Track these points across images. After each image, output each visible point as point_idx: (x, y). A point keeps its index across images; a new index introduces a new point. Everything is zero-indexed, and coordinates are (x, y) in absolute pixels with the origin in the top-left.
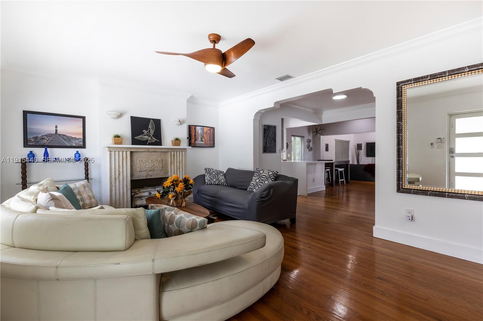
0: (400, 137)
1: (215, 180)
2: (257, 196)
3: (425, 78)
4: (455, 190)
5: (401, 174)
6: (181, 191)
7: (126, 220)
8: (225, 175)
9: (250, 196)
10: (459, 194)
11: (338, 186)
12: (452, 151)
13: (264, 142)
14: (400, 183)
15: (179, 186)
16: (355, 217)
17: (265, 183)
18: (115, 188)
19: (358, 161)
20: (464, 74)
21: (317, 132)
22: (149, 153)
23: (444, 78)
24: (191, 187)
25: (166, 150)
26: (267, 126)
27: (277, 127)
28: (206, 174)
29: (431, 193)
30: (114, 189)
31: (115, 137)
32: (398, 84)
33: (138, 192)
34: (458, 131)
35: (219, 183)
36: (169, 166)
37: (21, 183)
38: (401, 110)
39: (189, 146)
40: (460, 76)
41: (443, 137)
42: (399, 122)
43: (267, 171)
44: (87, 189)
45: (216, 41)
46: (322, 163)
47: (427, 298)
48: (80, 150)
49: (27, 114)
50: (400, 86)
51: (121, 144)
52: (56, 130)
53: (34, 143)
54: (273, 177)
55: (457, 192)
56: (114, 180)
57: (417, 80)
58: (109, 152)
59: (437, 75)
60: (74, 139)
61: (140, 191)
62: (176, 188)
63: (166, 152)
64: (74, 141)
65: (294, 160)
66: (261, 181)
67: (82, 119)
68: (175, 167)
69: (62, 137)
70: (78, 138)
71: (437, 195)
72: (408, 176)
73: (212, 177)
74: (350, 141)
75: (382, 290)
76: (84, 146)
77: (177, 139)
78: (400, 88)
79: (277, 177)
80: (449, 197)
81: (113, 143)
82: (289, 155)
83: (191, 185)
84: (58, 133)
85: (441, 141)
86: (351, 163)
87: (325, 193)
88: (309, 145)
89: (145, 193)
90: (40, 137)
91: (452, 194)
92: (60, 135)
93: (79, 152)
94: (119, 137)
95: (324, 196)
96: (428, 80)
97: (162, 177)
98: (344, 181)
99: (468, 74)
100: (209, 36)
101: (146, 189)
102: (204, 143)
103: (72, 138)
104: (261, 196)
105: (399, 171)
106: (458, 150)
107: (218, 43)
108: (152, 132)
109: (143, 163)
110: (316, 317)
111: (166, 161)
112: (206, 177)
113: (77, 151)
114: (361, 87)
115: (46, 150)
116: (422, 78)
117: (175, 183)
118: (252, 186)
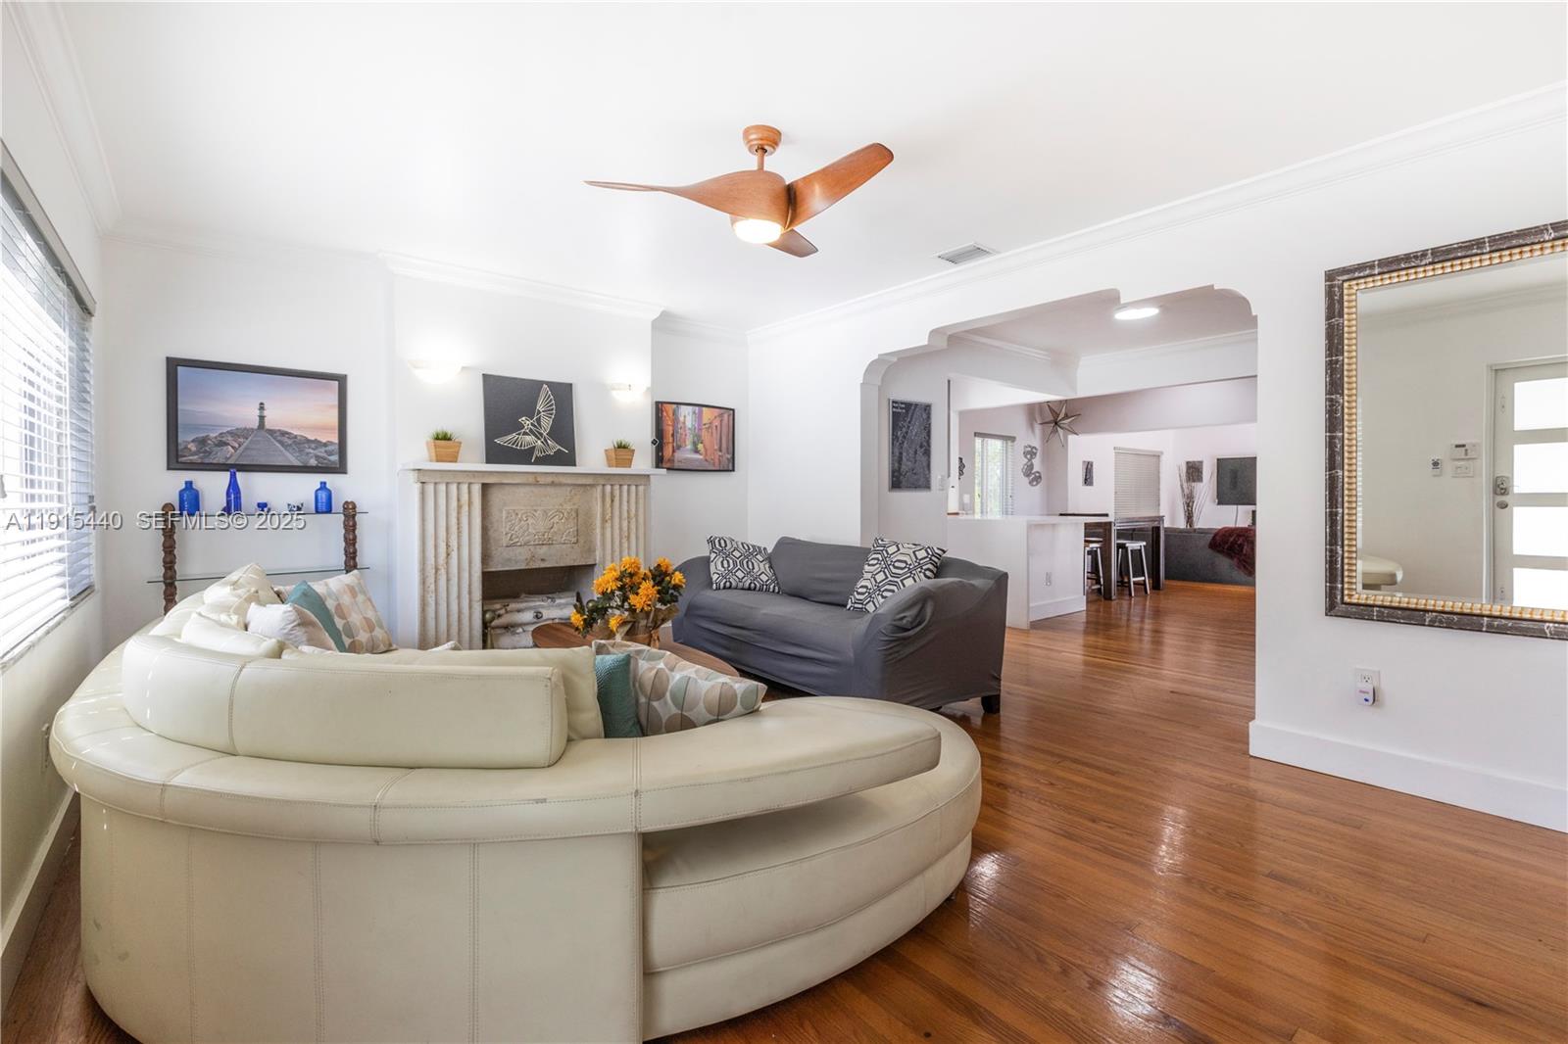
0: (1337, 441)
1: (740, 574)
2: (885, 625)
3: (1416, 257)
4: (1512, 607)
5: (1339, 559)
6: (649, 605)
7: (550, 679)
8: (769, 559)
9: (860, 626)
10: (1524, 622)
11: (1127, 598)
12: (1501, 488)
13: (893, 457)
14: (1336, 588)
15: (640, 591)
16: (1188, 695)
17: (904, 586)
18: (436, 596)
19: (1189, 518)
20: (1542, 249)
21: (1056, 423)
22: (536, 490)
23: (1478, 258)
24: (675, 593)
25: (589, 481)
26: (903, 406)
27: (933, 408)
28: (713, 556)
29: (1436, 617)
30: (431, 601)
31: (437, 438)
32: (1330, 276)
33: (502, 612)
34: (1522, 421)
35: (753, 585)
36: (598, 531)
37: (162, 579)
38: (1341, 358)
39: (657, 467)
40: (1529, 255)
41: (1474, 441)
42: (1333, 397)
43: (911, 546)
44: (360, 598)
45: (766, 147)
46: (1077, 524)
47: (1424, 935)
48: (330, 479)
49: (179, 368)
50: (1336, 285)
51: (456, 462)
52: (262, 418)
53: (196, 457)
54: (930, 566)
55: (1517, 615)
56: (434, 571)
57: (1392, 265)
58: (419, 485)
59: (1455, 248)
60: (313, 446)
61: (509, 608)
62: (631, 596)
63: (589, 485)
64: (312, 451)
65: (982, 512)
66: (890, 578)
67: (337, 383)
68: (617, 532)
69: (279, 438)
70: (324, 441)
71: (1455, 624)
72: (1361, 566)
73: (732, 566)
74: (1162, 453)
75: (1284, 909)
76: (341, 468)
77: (621, 446)
78: (1336, 289)
79: (941, 566)
80: (1492, 630)
81: (430, 456)
82: (966, 498)
83: (676, 587)
84: (268, 425)
85: (1466, 454)
86: (1167, 524)
87: (1084, 620)
88: (1031, 467)
89: (525, 612)
90: (216, 438)
91: (1504, 621)
92: (271, 432)
93: (328, 486)
94: (450, 439)
95: (1081, 628)
96: (1426, 265)
97: (576, 564)
98: (1145, 581)
99: (1552, 247)
100: (747, 132)
101: (526, 602)
102: (701, 457)
103: (308, 441)
104: (898, 623)
105: (1334, 547)
106: (1521, 484)
107: (771, 153)
108: (547, 423)
109: (520, 520)
110: (1088, 982)
111: (589, 514)
112: (712, 564)
113: (321, 483)
114: (1213, 286)
115: (233, 477)
116: (1407, 258)
117: (628, 583)
118: (863, 594)
